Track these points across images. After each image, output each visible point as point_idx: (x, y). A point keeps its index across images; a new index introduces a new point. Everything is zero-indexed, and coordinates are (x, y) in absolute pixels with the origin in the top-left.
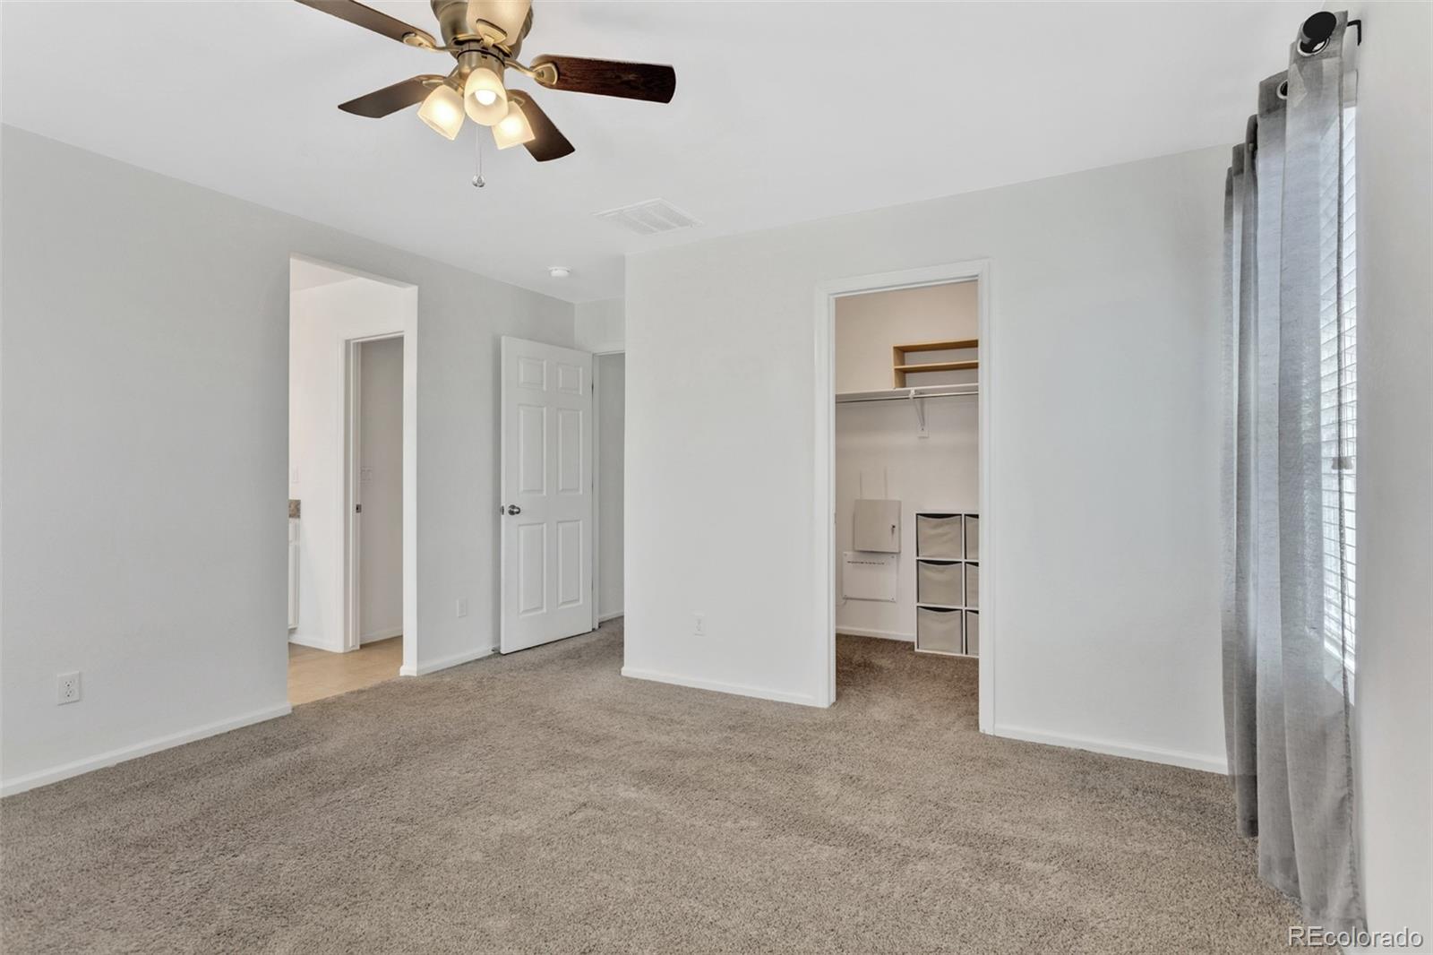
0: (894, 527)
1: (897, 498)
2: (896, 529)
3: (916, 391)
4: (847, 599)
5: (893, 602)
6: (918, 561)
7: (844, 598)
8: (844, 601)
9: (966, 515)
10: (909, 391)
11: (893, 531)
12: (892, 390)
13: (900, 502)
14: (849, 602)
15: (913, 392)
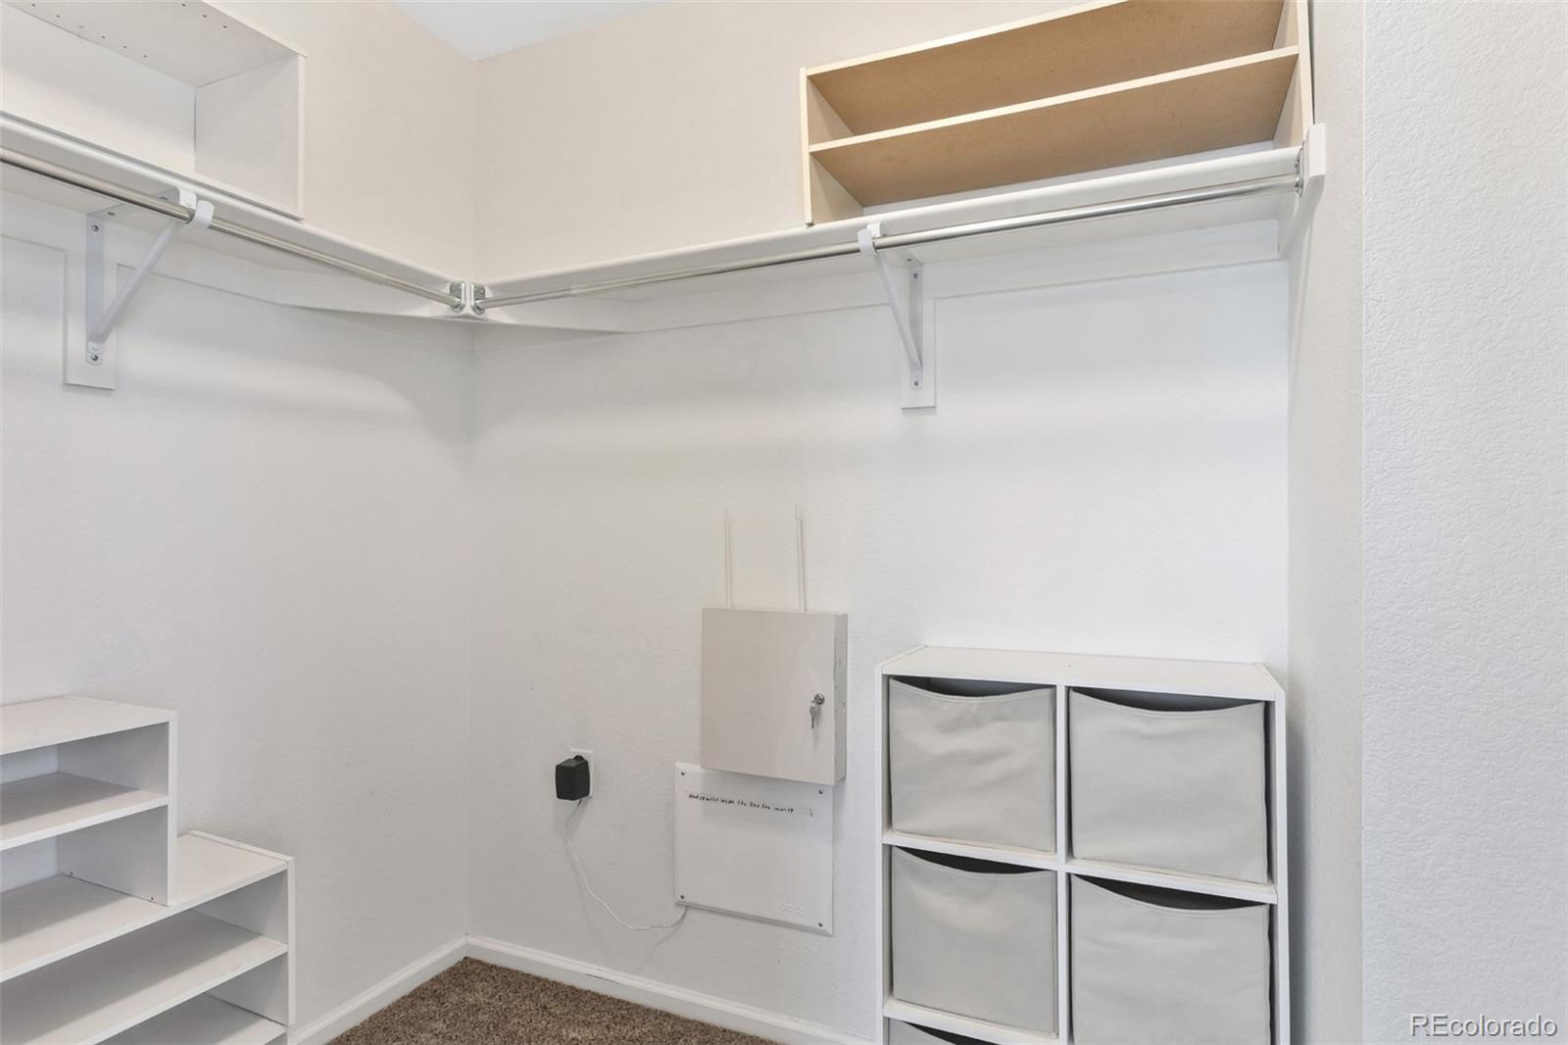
0: (819, 700)
1: (837, 606)
2: (828, 709)
3: (883, 226)
4: (687, 907)
5: (818, 931)
6: (889, 849)
7: (679, 904)
8: (682, 911)
9: (1069, 689)
10: (864, 226)
11: (815, 715)
12: (803, 229)
13: (842, 621)
14: (692, 915)
15: (874, 230)
